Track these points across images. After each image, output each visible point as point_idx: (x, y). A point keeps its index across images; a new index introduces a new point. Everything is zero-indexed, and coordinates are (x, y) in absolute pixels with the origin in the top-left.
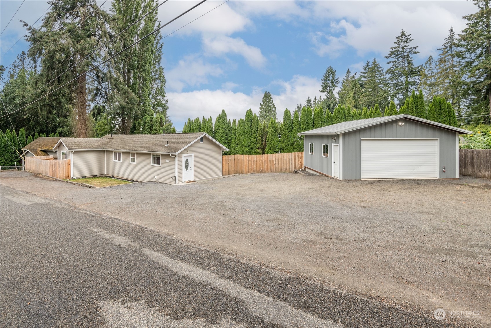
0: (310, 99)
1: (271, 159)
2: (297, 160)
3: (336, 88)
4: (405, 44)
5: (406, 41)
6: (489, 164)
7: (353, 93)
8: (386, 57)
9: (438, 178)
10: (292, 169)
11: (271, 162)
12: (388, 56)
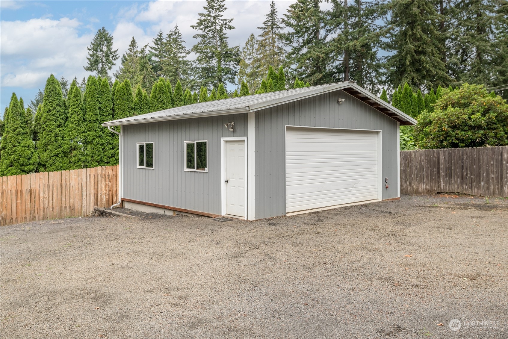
0: (65, 80)
1: (33, 186)
2: (102, 185)
3: (113, 67)
4: (217, 13)
5: (218, 9)
6: (425, 173)
7: (142, 77)
8: (193, 27)
9: (380, 198)
10: (89, 207)
11: (32, 193)
12: (196, 25)
